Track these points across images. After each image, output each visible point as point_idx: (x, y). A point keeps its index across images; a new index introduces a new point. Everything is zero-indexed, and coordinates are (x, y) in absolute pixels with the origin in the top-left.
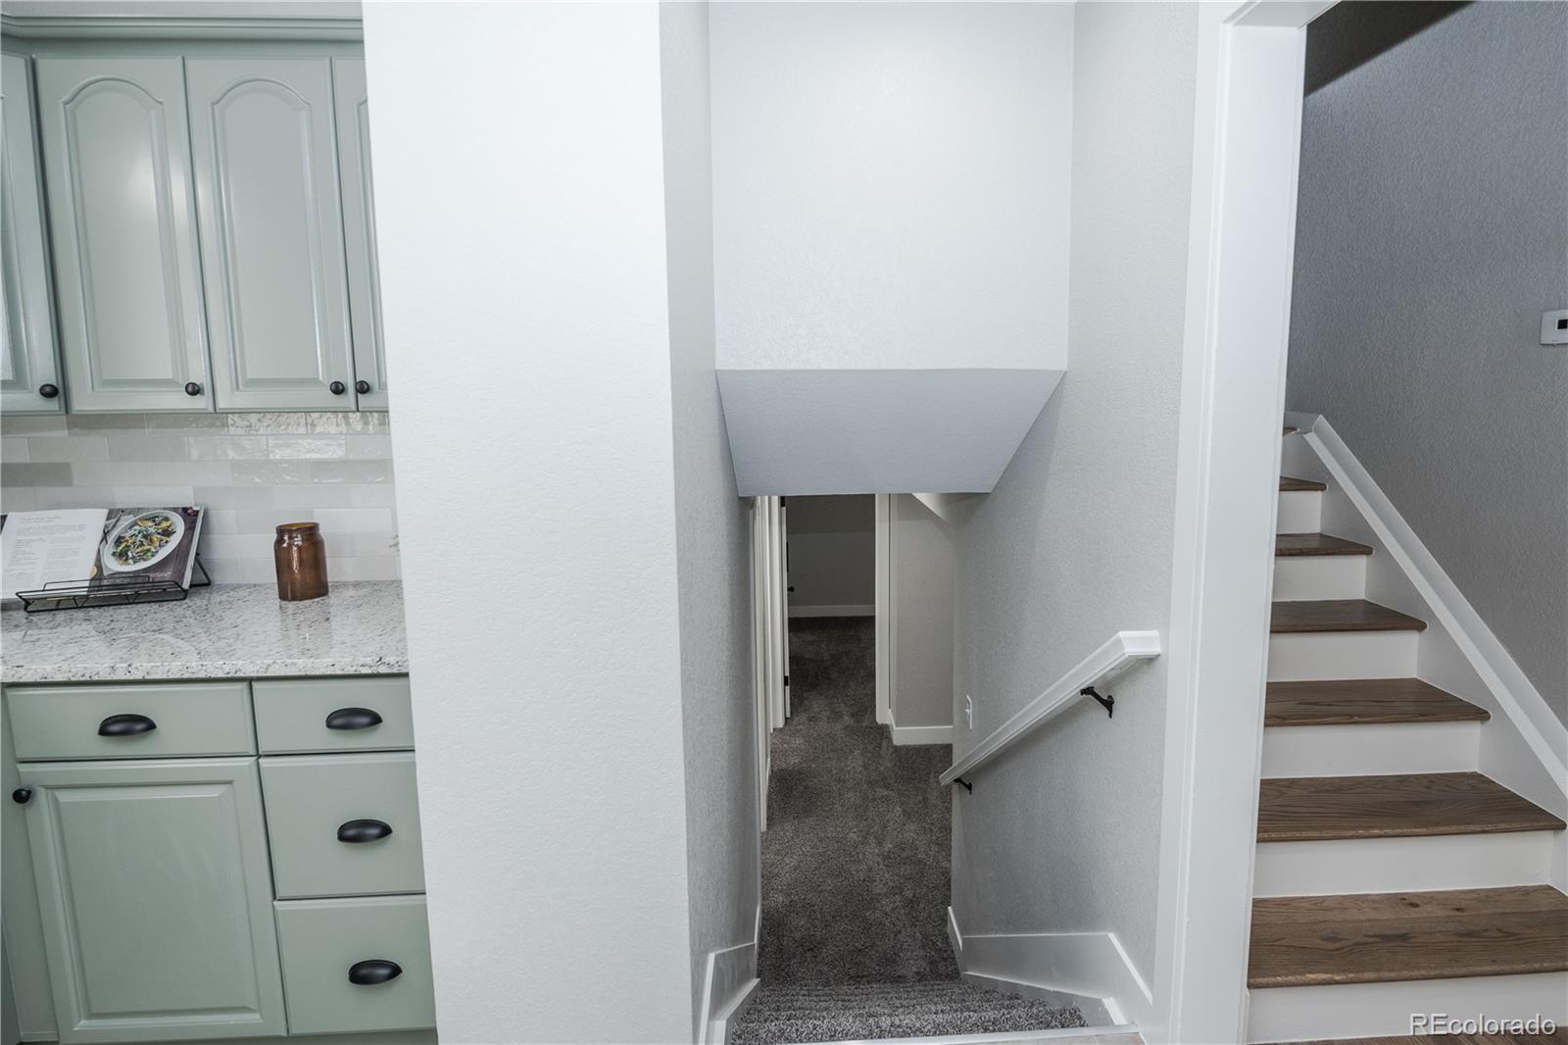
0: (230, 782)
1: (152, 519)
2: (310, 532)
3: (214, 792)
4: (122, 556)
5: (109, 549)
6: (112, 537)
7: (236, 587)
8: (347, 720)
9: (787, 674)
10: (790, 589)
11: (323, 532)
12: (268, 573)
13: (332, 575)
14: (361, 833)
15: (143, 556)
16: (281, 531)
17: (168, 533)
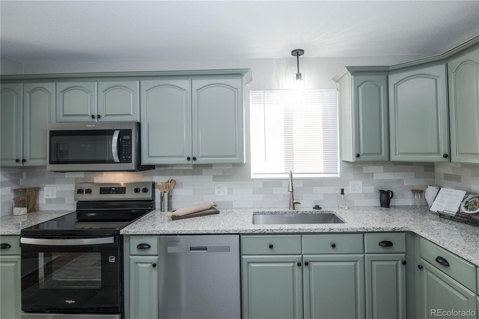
0: (467, 298)
3: (464, 299)
4: (466, 207)
6: (465, 201)
15: (473, 209)
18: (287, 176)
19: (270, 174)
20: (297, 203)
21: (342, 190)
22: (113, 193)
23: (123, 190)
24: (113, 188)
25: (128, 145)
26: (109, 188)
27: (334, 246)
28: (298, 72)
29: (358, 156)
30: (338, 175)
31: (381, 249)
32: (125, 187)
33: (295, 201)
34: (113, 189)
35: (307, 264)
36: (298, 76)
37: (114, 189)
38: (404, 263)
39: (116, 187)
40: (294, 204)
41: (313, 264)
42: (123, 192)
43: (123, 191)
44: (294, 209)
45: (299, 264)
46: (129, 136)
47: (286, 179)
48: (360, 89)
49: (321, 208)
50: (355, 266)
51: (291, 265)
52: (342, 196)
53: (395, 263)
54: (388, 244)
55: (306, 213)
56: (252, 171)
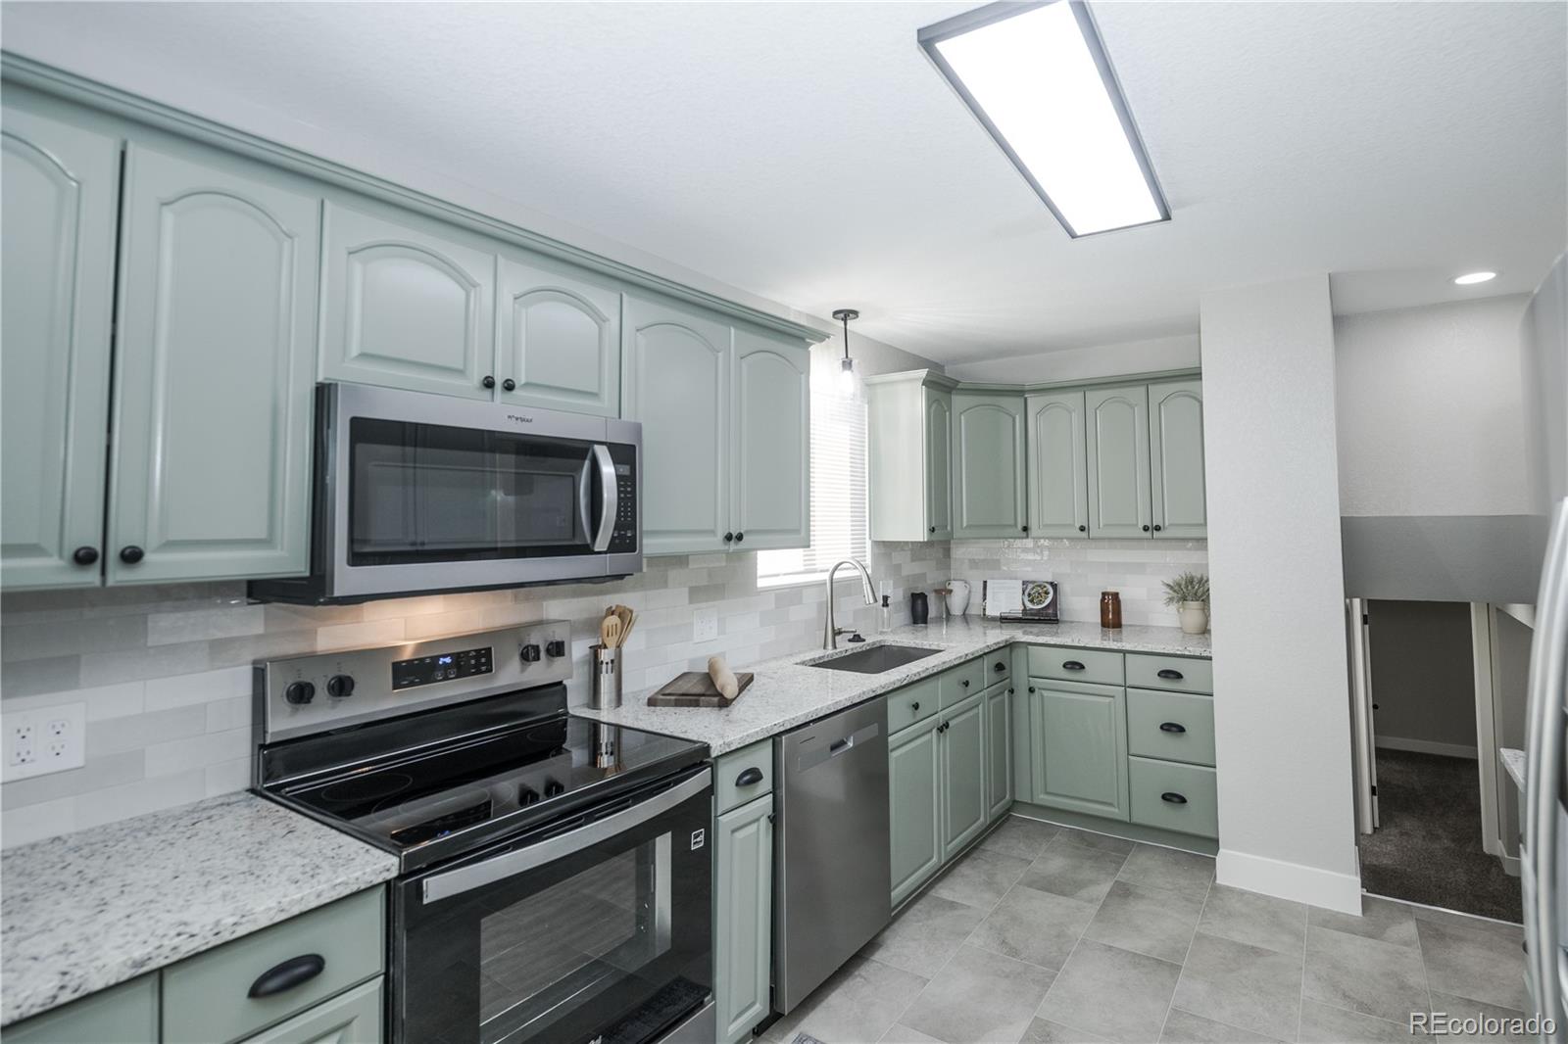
0: (1113, 697)
1: (1039, 586)
2: (1116, 596)
3: (1108, 700)
4: (1032, 601)
5: (1026, 599)
6: (1026, 593)
7: (1072, 622)
8: (1166, 674)
9: (1375, 784)
10: (1375, 707)
11: (1121, 597)
12: (1096, 617)
13: (1124, 622)
14: (1173, 728)
15: (1040, 602)
16: (1104, 594)
17: (1047, 593)
19: (785, 574)
21: (885, 599)
22: (446, 678)
23: (483, 660)
24: (445, 656)
25: (625, 495)
26: (428, 661)
28: (847, 357)
29: (932, 530)
32: (490, 649)
34: (444, 662)
36: (846, 364)
37: (448, 660)
39: (453, 654)
42: (484, 668)
43: (483, 664)
46: (628, 467)
49: (864, 640)
52: (885, 609)
55: (848, 653)
56: (760, 571)
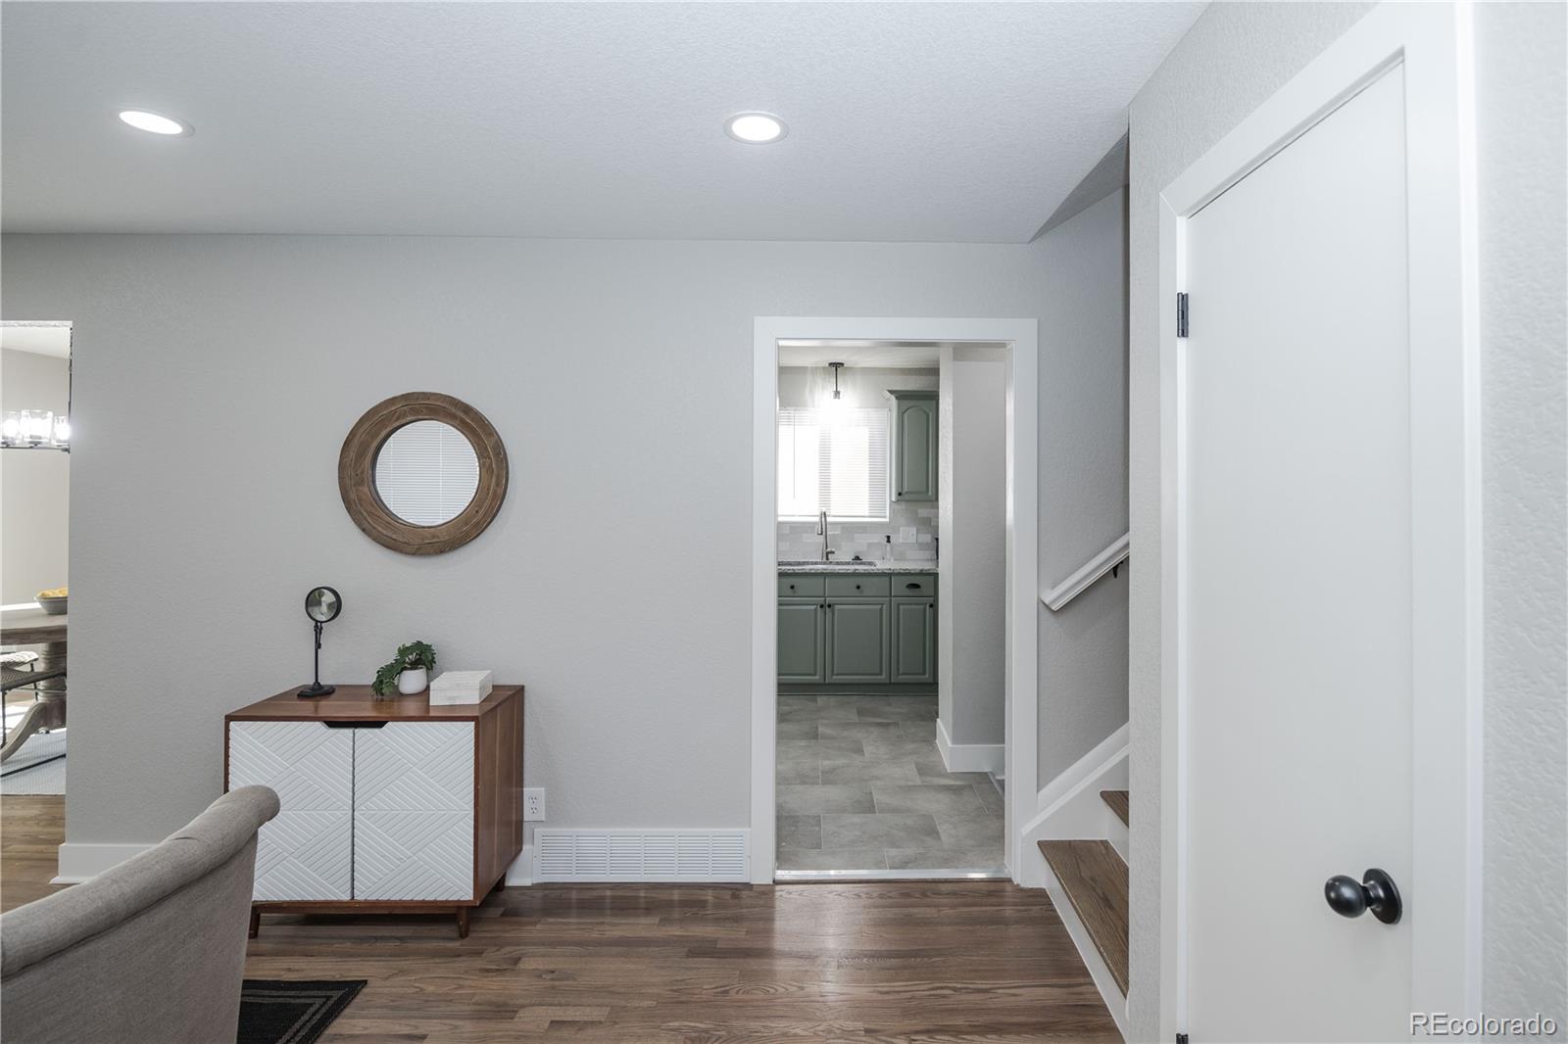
18: (817, 519)
20: (833, 553)
21: (888, 537)
27: (858, 587)
28: (837, 390)
29: (900, 494)
30: (887, 520)
31: (908, 592)
33: (829, 550)
35: (829, 606)
36: (837, 393)
38: (931, 606)
40: (827, 553)
41: (837, 607)
44: (827, 559)
45: (822, 606)
47: (815, 523)
48: (906, 415)
50: (881, 609)
51: (813, 607)
52: (888, 544)
53: (922, 607)
54: (916, 586)
